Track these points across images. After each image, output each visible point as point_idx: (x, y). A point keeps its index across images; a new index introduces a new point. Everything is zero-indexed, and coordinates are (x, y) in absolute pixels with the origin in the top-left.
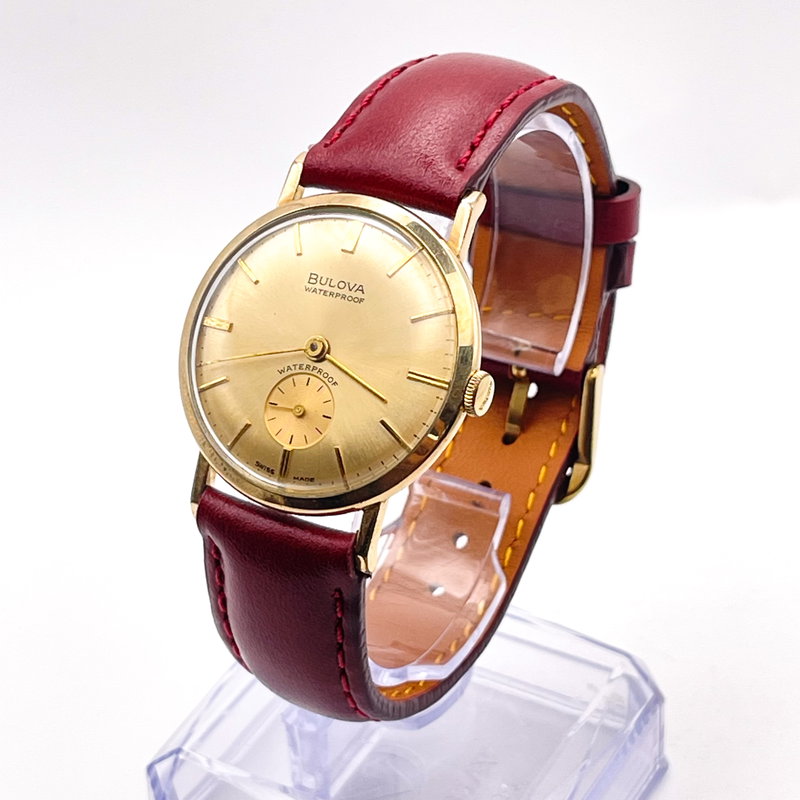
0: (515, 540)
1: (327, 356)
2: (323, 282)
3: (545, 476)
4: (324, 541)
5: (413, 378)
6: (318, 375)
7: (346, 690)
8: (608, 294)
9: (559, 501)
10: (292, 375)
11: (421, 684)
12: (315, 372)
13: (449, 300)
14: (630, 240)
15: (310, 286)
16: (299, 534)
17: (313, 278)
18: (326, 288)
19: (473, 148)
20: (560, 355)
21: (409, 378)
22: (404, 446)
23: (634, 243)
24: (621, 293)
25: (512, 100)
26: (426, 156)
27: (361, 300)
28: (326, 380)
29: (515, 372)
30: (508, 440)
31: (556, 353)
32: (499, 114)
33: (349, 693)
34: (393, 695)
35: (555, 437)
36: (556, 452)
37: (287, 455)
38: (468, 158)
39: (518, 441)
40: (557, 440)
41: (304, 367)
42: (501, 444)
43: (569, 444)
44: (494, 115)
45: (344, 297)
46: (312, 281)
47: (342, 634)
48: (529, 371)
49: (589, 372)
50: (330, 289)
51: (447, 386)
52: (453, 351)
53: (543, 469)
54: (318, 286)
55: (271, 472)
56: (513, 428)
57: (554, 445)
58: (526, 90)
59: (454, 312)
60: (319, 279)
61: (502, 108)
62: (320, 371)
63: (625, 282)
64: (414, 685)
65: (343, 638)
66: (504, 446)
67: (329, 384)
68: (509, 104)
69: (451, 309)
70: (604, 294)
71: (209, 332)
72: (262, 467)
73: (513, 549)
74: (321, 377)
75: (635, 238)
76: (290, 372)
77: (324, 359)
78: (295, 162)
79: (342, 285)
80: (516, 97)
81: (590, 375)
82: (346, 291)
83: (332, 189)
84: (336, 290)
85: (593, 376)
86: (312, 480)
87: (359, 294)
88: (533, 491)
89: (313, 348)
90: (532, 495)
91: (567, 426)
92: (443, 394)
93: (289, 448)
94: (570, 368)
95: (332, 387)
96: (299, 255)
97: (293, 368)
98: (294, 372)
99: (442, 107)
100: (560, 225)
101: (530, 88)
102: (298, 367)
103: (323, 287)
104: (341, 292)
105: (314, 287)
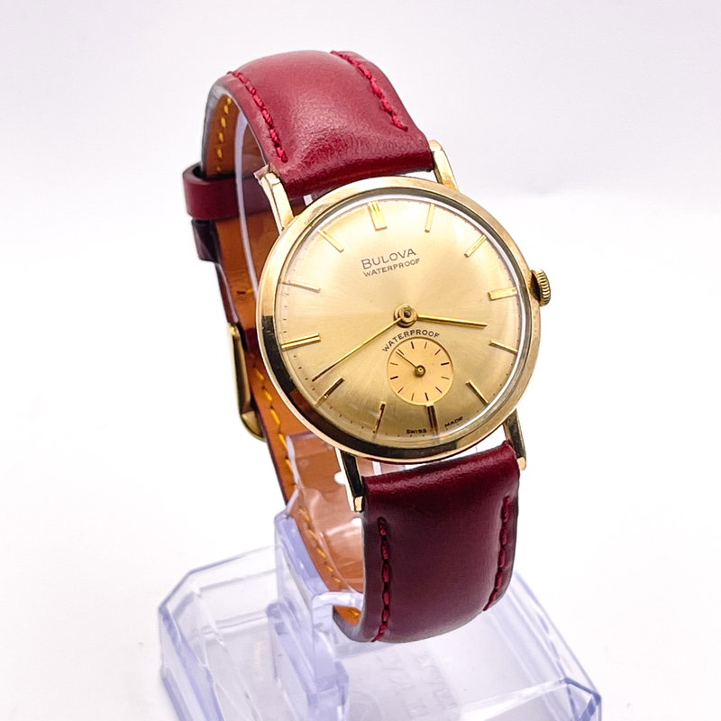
2: (377, 262)
6: (418, 335)
10: (396, 347)
12: (414, 335)
15: (367, 271)
16: (465, 469)
17: (366, 263)
18: (382, 265)
21: (492, 300)
27: (418, 260)
28: (427, 336)
37: (431, 410)
41: (403, 335)
45: (401, 265)
46: (366, 266)
50: (386, 265)
54: (374, 267)
55: (423, 431)
60: (371, 262)
62: (418, 332)
67: (432, 338)
72: (413, 432)
74: (421, 336)
76: (393, 346)
79: (394, 257)
82: (400, 260)
84: (391, 263)
86: (461, 419)
87: (412, 257)
93: (429, 404)
95: (436, 339)
96: (341, 252)
97: (394, 341)
98: (396, 344)
102: (397, 338)
103: (379, 267)
104: (397, 262)
105: (371, 270)
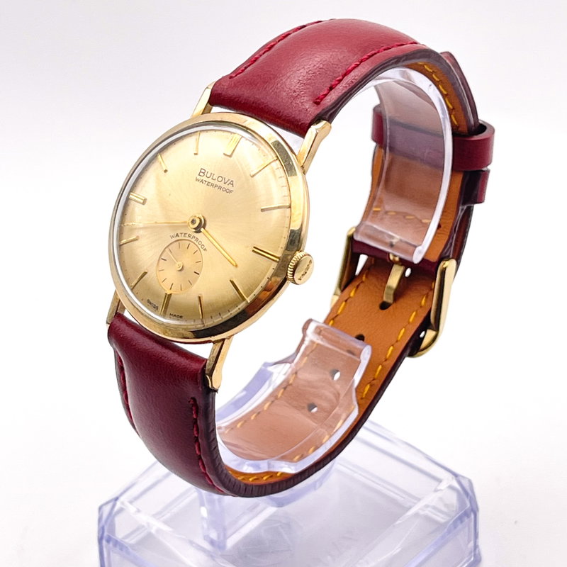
0: (374, 380)
1: (202, 229)
2: (208, 175)
3: (404, 335)
4: (184, 361)
5: (256, 250)
6: (195, 242)
7: (203, 470)
8: (465, 207)
9: (412, 355)
10: (178, 240)
11: (278, 475)
12: (193, 240)
13: (288, 198)
14: (484, 169)
15: (199, 177)
17: (202, 172)
18: (210, 180)
19: (331, 88)
20: (419, 248)
21: (253, 251)
22: (244, 299)
23: (488, 171)
24: (477, 207)
25: (370, 57)
26: (295, 91)
27: (231, 191)
28: (200, 246)
29: (391, 257)
30: (384, 306)
31: (415, 247)
32: (357, 65)
33: (206, 473)
34: (251, 480)
35: (416, 308)
36: (415, 319)
37: (167, 297)
38: (325, 95)
39: (391, 308)
40: (417, 311)
41: (187, 235)
42: (378, 308)
43: (424, 315)
44: (353, 65)
46: (201, 174)
47: (198, 430)
48: (401, 259)
49: (442, 264)
50: (212, 181)
51: (278, 260)
52: (286, 234)
53: (403, 331)
54: (204, 178)
55: (156, 308)
56: (388, 298)
57: (414, 313)
58: (385, 50)
59: (290, 207)
60: (206, 173)
61: (361, 61)
62: (197, 239)
63: (479, 200)
64: (272, 474)
65: (198, 433)
66: (381, 311)
67: (202, 250)
68: (367, 59)
69: (288, 204)
70: (461, 208)
71: (132, 203)
72: (150, 304)
73: (371, 386)
74: (197, 244)
75: (489, 167)
76: (177, 238)
77: (199, 232)
78: (207, 88)
79: (220, 179)
80: (373, 55)
81: (442, 265)
82: (222, 184)
83: (230, 109)
84: (216, 182)
85: (444, 266)
86: (181, 317)
87: (230, 187)
88: (393, 345)
89: (193, 222)
90: (391, 348)
91: (426, 301)
92: (274, 265)
93: (169, 292)
94: (428, 258)
95: (203, 252)
96: (196, 154)
97: (179, 235)
98: (180, 238)
99: (316, 57)
100: (429, 153)
101: (389, 49)
102: (183, 235)
103: (207, 179)
104: (219, 184)
105: (202, 178)
